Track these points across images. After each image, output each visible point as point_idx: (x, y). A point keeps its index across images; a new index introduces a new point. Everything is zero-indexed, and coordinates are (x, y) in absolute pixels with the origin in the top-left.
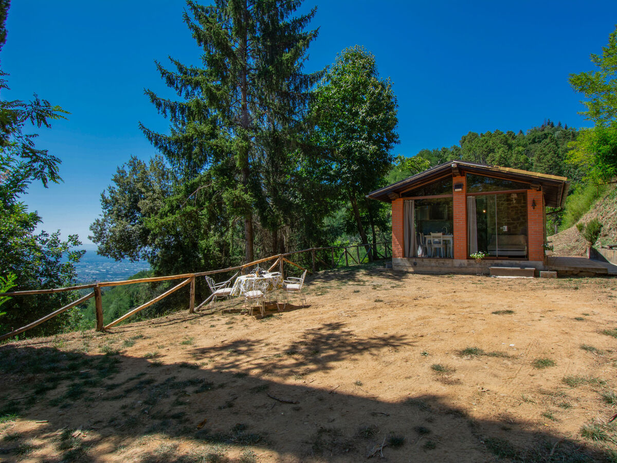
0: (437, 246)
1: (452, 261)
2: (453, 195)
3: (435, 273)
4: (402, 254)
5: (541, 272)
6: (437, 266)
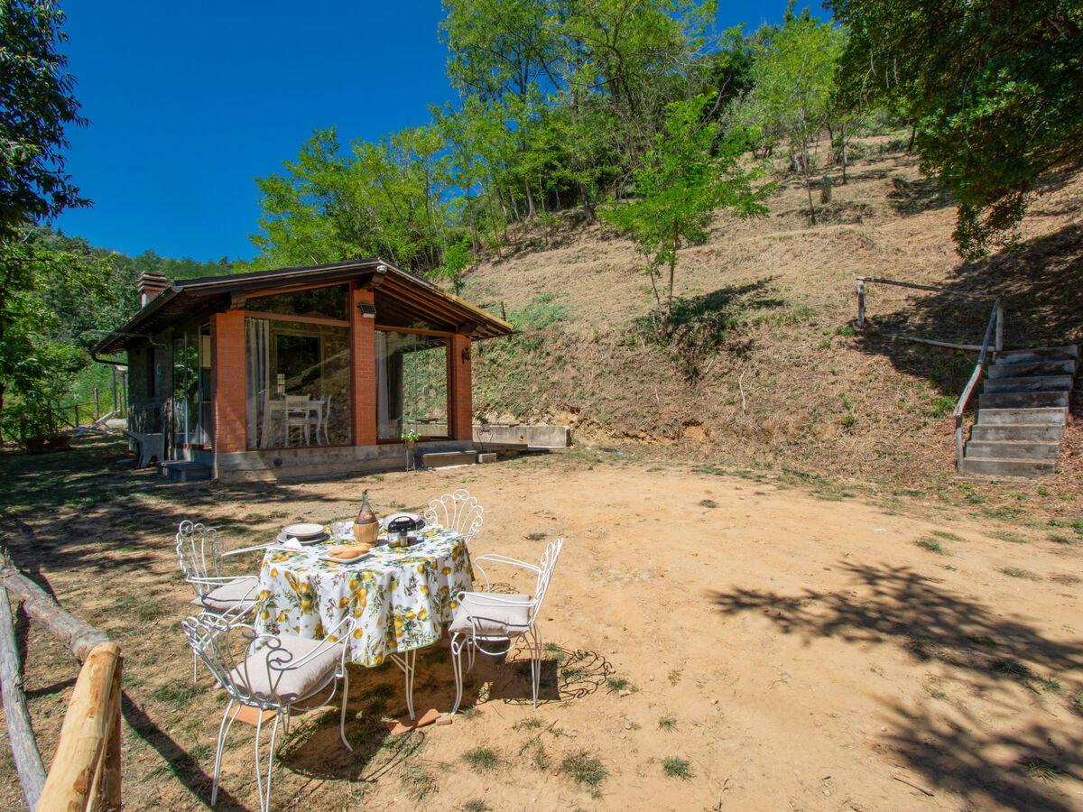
0: (295, 422)
1: (354, 450)
2: (353, 324)
3: (325, 477)
4: (244, 443)
5: (481, 456)
6: (325, 463)
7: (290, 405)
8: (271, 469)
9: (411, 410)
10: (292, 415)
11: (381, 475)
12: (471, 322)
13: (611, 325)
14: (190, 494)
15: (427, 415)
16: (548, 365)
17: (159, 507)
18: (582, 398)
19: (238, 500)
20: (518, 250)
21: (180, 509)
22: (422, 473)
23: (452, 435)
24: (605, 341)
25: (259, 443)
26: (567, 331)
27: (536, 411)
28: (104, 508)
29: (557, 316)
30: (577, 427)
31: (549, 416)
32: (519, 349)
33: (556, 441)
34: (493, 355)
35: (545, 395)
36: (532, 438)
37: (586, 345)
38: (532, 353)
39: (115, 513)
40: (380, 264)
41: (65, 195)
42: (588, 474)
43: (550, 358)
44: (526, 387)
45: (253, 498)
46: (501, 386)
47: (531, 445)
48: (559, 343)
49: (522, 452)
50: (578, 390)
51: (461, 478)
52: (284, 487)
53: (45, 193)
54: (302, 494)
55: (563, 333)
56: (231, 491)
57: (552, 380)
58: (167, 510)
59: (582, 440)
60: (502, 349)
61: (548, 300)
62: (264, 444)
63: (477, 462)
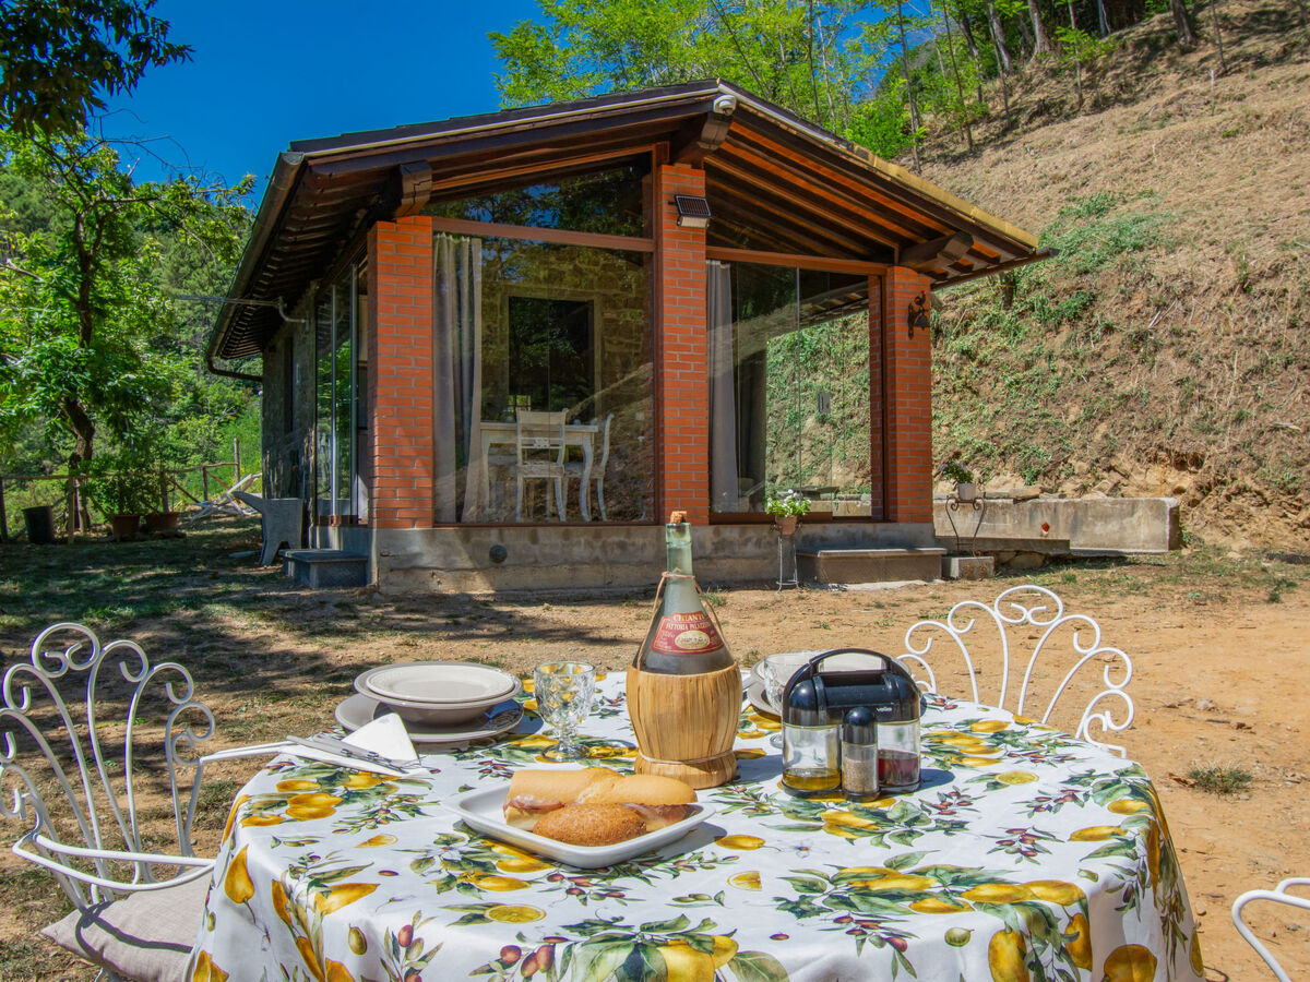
1: (659, 535)
2: (658, 245)
3: (596, 592)
4: (429, 508)
5: (955, 562)
6: (596, 561)
7: (529, 432)
8: (481, 569)
9: (780, 471)
10: (534, 454)
11: (720, 595)
12: (931, 234)
13: (1284, 246)
14: (317, 613)
15: (816, 482)
16: (1110, 355)
17: (249, 635)
18: (1209, 430)
19: (406, 630)
20: (1013, 125)
21: (287, 642)
22: (814, 595)
23: (884, 510)
24: (1269, 285)
25: (460, 507)
26: (1158, 270)
27: (1081, 466)
28: (148, 629)
29: (1128, 240)
30: (1194, 503)
31: (1116, 477)
32: (1032, 324)
33: (1143, 534)
34: (967, 342)
35: (1103, 428)
36: (1074, 527)
37: (1214, 299)
38: (1066, 330)
39: (162, 640)
40: (720, 93)
41: (148, 41)
42: (1268, 613)
43: (1115, 339)
44: (1052, 410)
45: (437, 628)
46: (989, 410)
47: (1079, 544)
48: (1137, 302)
49: (1051, 558)
50: (1196, 411)
51: (914, 608)
52: (506, 609)
53: (118, 41)
54: (542, 626)
55: (1147, 277)
56: (398, 611)
57: (1119, 390)
58: (261, 641)
59: (1211, 536)
60: (990, 326)
61: (1100, 212)
62: (470, 512)
63: (946, 576)
